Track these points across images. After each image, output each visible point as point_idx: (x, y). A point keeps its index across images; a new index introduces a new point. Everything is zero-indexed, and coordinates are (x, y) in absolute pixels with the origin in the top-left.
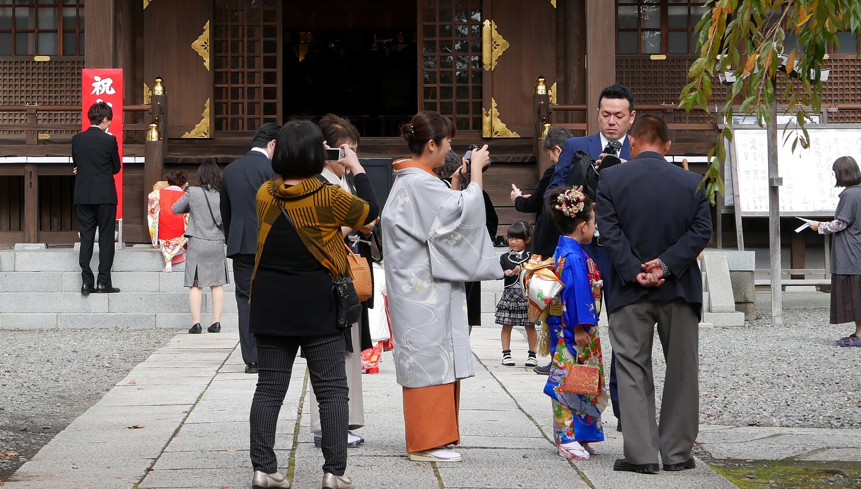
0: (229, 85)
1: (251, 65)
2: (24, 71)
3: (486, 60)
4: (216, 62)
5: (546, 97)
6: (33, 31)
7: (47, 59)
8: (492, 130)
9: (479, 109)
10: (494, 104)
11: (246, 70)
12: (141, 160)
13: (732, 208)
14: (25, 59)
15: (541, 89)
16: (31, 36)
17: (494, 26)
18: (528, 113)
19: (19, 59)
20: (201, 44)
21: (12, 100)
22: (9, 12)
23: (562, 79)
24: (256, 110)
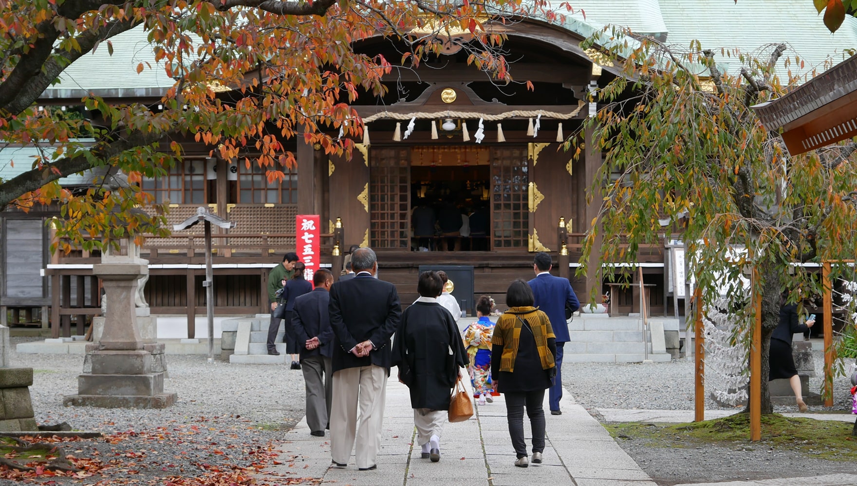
0: (379, 221)
1: (392, 208)
2: (259, 213)
3: (531, 205)
4: (372, 207)
5: (565, 229)
6: (264, 189)
7: (272, 205)
8: (534, 247)
9: (526, 234)
10: (535, 232)
11: (389, 212)
12: (330, 265)
13: (672, 293)
14: (260, 205)
15: (562, 224)
16: (263, 192)
17: (536, 186)
18: (555, 238)
19: (256, 206)
20: (363, 197)
21: (252, 230)
22: (250, 178)
23: (576, 217)
24: (396, 235)
